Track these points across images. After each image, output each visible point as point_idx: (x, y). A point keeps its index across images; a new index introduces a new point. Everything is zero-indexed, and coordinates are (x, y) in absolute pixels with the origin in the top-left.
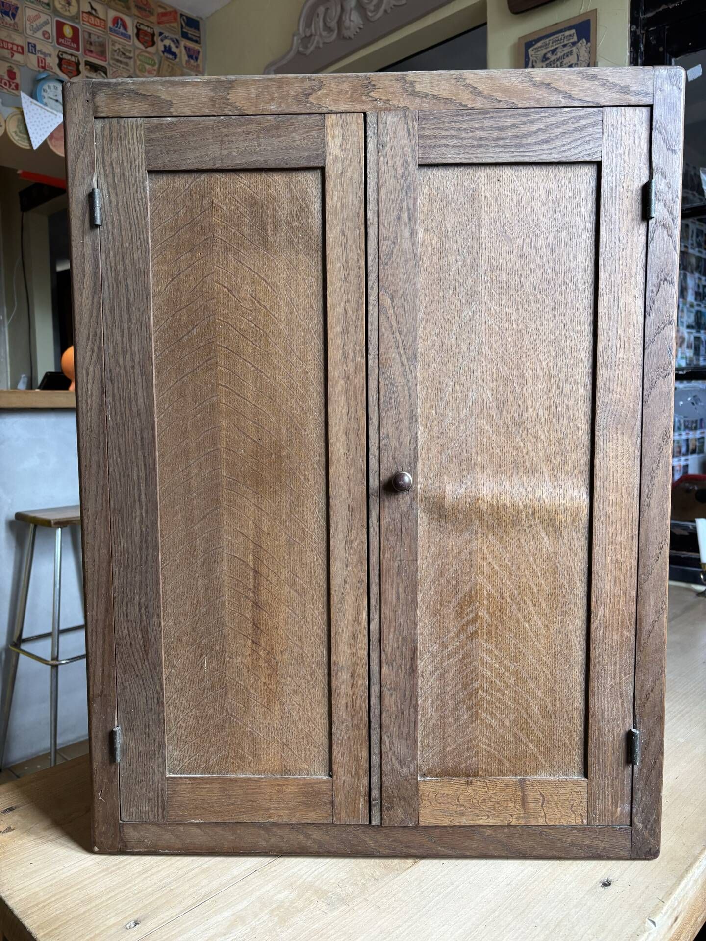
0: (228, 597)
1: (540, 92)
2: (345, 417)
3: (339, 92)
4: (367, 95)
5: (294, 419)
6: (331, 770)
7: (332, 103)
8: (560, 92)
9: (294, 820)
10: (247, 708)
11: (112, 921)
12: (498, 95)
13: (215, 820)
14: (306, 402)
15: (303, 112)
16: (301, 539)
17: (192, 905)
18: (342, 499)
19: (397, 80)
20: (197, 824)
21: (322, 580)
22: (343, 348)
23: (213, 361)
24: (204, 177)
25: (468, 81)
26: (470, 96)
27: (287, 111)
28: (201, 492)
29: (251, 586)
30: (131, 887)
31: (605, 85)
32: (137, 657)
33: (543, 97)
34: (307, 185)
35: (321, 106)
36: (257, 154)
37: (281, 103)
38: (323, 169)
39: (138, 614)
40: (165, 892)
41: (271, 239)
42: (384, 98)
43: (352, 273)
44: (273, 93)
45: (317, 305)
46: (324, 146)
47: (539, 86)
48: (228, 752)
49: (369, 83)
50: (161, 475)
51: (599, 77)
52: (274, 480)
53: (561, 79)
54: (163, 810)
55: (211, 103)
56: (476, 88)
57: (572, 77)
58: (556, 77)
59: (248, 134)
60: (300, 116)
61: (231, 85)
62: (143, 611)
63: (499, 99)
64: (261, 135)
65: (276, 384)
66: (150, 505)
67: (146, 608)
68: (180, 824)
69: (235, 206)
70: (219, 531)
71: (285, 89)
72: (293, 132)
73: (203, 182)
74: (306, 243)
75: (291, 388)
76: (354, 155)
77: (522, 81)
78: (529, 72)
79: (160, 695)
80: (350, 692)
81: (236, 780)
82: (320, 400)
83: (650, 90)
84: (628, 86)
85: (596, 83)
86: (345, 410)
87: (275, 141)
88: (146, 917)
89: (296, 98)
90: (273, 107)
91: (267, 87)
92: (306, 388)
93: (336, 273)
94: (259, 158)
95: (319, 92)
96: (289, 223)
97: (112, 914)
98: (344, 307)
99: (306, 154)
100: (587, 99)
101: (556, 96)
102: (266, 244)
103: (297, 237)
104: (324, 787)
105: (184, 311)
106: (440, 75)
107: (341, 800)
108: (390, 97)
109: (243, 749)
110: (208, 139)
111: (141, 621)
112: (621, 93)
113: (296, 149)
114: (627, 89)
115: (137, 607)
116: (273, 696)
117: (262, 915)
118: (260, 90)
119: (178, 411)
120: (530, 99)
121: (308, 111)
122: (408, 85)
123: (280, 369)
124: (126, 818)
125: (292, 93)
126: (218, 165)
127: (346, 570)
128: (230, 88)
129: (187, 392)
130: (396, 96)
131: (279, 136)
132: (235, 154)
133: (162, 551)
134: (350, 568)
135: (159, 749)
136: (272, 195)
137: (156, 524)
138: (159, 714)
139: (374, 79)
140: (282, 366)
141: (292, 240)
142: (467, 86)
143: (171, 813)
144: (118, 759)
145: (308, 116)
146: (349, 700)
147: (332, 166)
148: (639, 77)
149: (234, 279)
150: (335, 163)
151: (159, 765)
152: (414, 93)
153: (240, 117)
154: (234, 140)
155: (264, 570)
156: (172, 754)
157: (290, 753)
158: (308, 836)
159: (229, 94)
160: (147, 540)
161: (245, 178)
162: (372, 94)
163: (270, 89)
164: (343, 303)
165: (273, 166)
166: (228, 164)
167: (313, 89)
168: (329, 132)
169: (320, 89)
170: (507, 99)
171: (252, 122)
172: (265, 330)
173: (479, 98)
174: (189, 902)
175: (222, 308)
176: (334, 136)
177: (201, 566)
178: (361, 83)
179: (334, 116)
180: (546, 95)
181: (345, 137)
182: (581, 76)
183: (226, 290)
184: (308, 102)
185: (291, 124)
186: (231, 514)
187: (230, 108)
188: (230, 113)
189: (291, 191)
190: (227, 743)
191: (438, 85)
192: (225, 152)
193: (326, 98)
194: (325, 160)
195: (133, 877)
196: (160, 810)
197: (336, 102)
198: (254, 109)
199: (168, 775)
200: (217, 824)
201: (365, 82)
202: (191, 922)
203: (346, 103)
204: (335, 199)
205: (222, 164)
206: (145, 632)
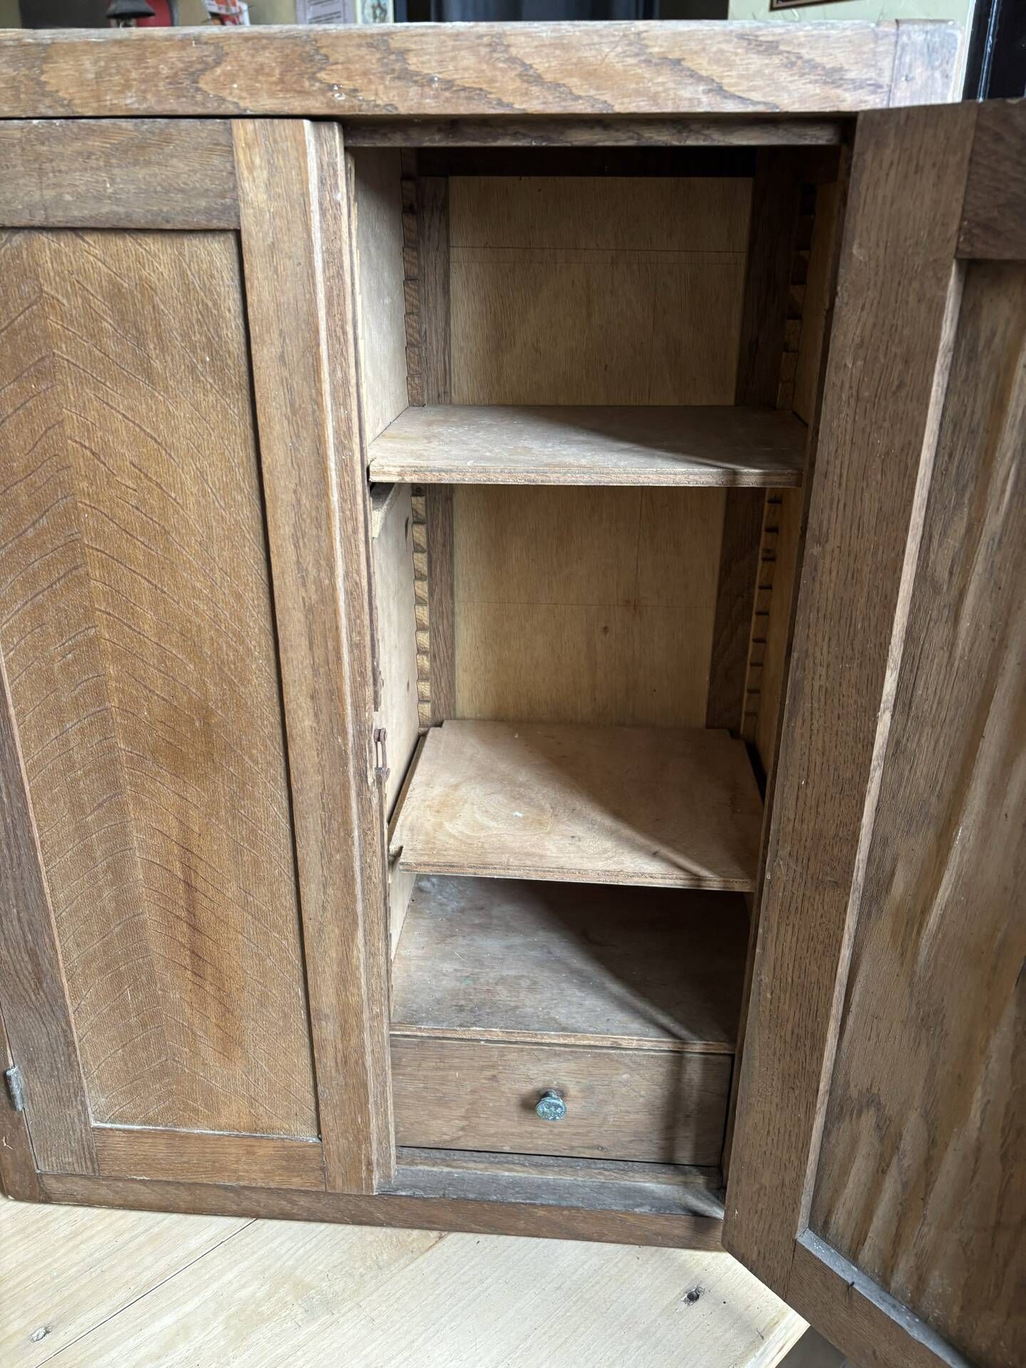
0: (150, 915)
1: (660, 79)
2: (309, 672)
3: (257, 71)
4: (313, 78)
5: (226, 669)
6: (319, 1132)
7: (244, 94)
8: (700, 79)
9: (273, 1185)
10: (196, 1053)
11: (16, 1326)
12: (574, 82)
13: (165, 1179)
14: (242, 642)
15: (190, 111)
16: (253, 845)
17: (124, 1303)
18: (312, 795)
19: (370, 45)
20: (141, 1181)
21: (290, 901)
22: (298, 562)
23: (81, 571)
24: (18, 239)
25: (513, 51)
26: (518, 83)
27: (158, 109)
28: (90, 771)
29: (182, 903)
30: (50, 1264)
31: (793, 64)
32: (27, 986)
33: (666, 91)
34: (212, 262)
35: (223, 100)
36: (110, 198)
37: (144, 92)
38: (238, 233)
39: (19, 931)
40: (94, 1275)
41: (157, 364)
42: (347, 85)
43: (304, 434)
44: (128, 71)
45: (249, 486)
46: (235, 188)
47: (656, 65)
48: (173, 1102)
49: (317, 50)
50: (23, 742)
51: (782, 48)
52: (201, 759)
53: (704, 49)
54: (92, 1163)
55: (9, 93)
56: (531, 66)
57: (724, 46)
58: (694, 46)
59: (88, 157)
60: (184, 123)
61: (46, 54)
62: (26, 929)
63: (575, 91)
64: (113, 161)
65: (190, 612)
66: (12, 787)
67: (30, 924)
68: (117, 1179)
69: (83, 298)
70: (125, 827)
71: (151, 62)
72: (172, 156)
73: (19, 248)
74: (219, 371)
75: (216, 619)
76: (292, 207)
77: (625, 54)
78: (639, 34)
79: (67, 1032)
80: (340, 1046)
81: (187, 1137)
82: (267, 641)
83: (885, 80)
84: (841, 69)
85: (776, 60)
86: (307, 662)
87: (141, 173)
88: (62, 1320)
89: (173, 80)
90: (130, 102)
91: (114, 59)
92: (240, 620)
93: (275, 433)
94: (115, 208)
95: (218, 71)
96: (185, 336)
97: (18, 1314)
98: (295, 492)
99: (203, 203)
100: (755, 96)
101: (690, 88)
102: (149, 373)
103: (203, 361)
104: (312, 1152)
105: (22, 485)
106: (457, 36)
107: (335, 1168)
108: (359, 82)
109: (195, 1101)
110: (14, 166)
111: (26, 942)
112: (825, 83)
113: (182, 191)
114: (837, 76)
115: (15, 923)
116: (229, 1043)
117: (216, 1324)
118: (102, 64)
119: (35, 648)
120: (638, 93)
121: (200, 111)
122: (393, 57)
123: (194, 588)
124: (42, 1167)
125: (165, 71)
126: (38, 220)
127: (325, 893)
128: (45, 60)
129: (46, 619)
130: (370, 82)
131: (148, 163)
132: (68, 198)
133: (42, 848)
134: (330, 891)
135: (76, 1096)
136: (147, 281)
137: (27, 814)
138: (70, 1056)
139: (323, 42)
140: (198, 585)
141: (192, 369)
142: (512, 60)
143: (103, 1166)
144: (20, 1107)
145: (197, 122)
146: (340, 1055)
147: (254, 229)
148: (866, 49)
149: (100, 434)
150: (259, 223)
151: (79, 1114)
152: (406, 76)
153: (70, 122)
154: (63, 168)
155: (200, 884)
156: (95, 1101)
157: (261, 1108)
158: (293, 1203)
159: (42, 72)
160: (16, 835)
161: (94, 246)
162: (322, 75)
163: (122, 63)
164: (292, 486)
165: (142, 224)
166: (58, 218)
167: (207, 63)
168: (241, 155)
169: (218, 63)
170: (592, 93)
171: (91, 131)
172: (162, 523)
173: (535, 89)
174: (121, 1296)
175: (86, 484)
176: (251, 169)
177: (105, 872)
178: (298, 49)
179: (249, 124)
180: (671, 85)
181: (272, 168)
182: (745, 43)
183: (89, 453)
184: (198, 89)
185: (168, 141)
186: (139, 802)
187: (47, 101)
188: (50, 113)
189: (183, 274)
190: (171, 1093)
191: (453, 59)
192: (49, 194)
193: (234, 82)
194: (238, 217)
195: (57, 1245)
196: (89, 1164)
197: (253, 92)
198: (95, 105)
199: (94, 1124)
200: (168, 1183)
201: (308, 48)
202: (119, 1333)
203: (272, 94)
204: (266, 295)
205: (47, 218)
206: (33, 955)
